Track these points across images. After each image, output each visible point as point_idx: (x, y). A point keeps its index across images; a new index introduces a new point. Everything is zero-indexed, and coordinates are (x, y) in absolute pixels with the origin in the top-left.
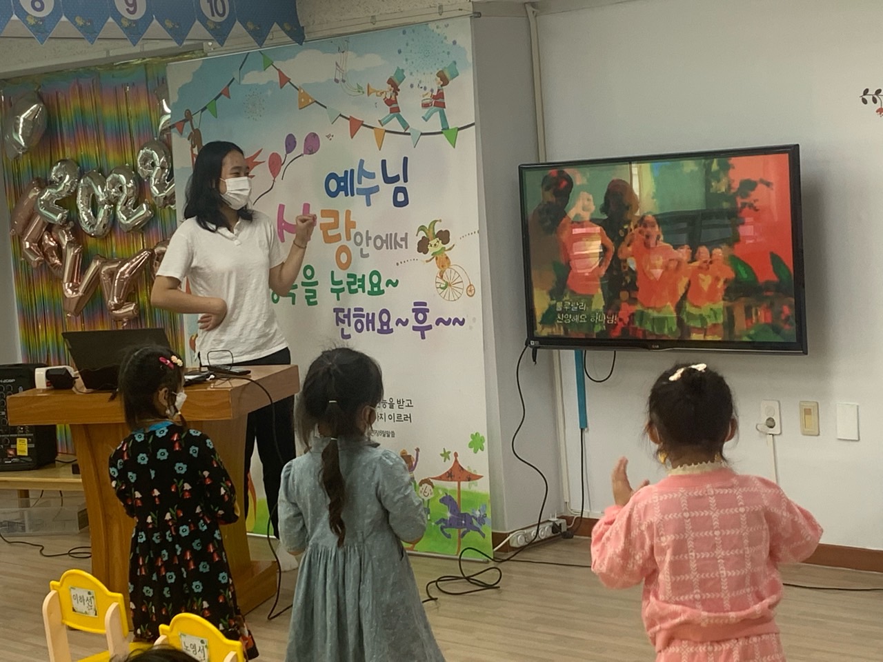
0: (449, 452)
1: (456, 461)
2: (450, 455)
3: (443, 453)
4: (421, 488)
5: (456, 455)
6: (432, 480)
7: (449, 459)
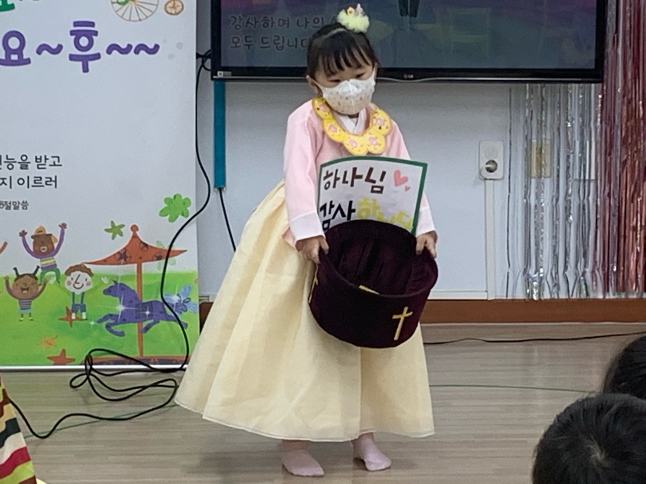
0: (123, 226)
1: (135, 237)
2: (122, 230)
3: (110, 227)
4: (69, 278)
5: (134, 228)
6: (88, 266)
7: (121, 235)
